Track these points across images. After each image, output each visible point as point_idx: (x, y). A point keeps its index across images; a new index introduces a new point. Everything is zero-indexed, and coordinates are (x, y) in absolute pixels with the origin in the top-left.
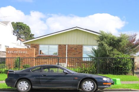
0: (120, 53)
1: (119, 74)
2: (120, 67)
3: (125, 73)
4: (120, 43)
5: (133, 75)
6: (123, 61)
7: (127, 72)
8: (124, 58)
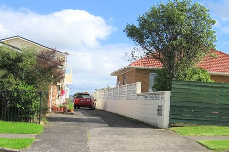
0: (21, 82)
1: (16, 121)
2: (18, 107)
3: (27, 120)
4: (21, 65)
5: (39, 123)
6: (24, 97)
7: (29, 118)
8: (26, 92)
